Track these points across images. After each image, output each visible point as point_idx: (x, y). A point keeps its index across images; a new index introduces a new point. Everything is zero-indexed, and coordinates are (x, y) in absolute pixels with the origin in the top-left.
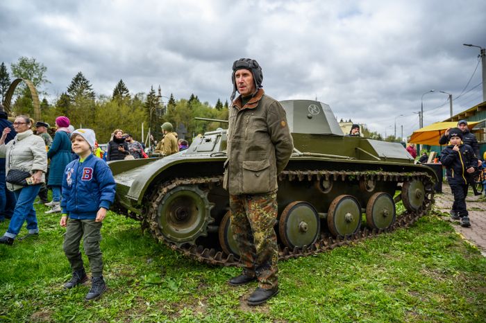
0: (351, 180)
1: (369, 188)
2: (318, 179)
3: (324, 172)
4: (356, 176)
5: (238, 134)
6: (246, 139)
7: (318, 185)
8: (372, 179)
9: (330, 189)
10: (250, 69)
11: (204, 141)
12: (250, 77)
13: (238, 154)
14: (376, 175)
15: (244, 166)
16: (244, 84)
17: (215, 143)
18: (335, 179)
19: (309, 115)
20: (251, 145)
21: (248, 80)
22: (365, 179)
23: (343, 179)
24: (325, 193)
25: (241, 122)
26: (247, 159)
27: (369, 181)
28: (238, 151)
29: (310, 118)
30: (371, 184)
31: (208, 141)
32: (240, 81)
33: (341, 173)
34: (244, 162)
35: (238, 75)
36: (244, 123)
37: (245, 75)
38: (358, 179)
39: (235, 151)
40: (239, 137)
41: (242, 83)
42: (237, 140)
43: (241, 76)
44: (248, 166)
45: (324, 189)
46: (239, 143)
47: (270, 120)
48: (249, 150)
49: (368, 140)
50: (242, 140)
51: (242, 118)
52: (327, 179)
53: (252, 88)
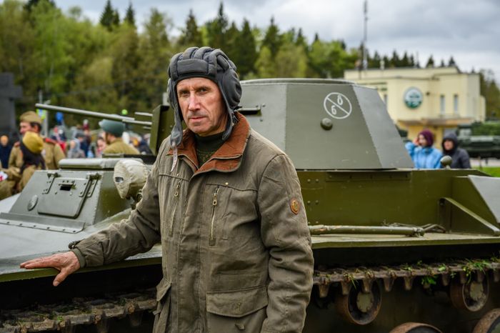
0: (427, 286)
1: (472, 302)
2: (345, 291)
3: (357, 275)
4: (439, 276)
5: (193, 231)
6: (213, 243)
7: (345, 305)
8: (480, 280)
9: (376, 313)
10: (211, 77)
11: (56, 188)
12: (213, 95)
13: (195, 276)
14: (490, 271)
15: (210, 308)
16: (202, 112)
17: (86, 197)
18: (387, 289)
19: (326, 121)
20: (226, 259)
21: (210, 103)
22: (463, 281)
23: (408, 286)
24: (363, 322)
25: (198, 200)
26: (216, 289)
27: (473, 286)
28: (193, 269)
29: (327, 128)
30: (477, 292)
31: (66, 188)
32: (192, 106)
33: (401, 273)
34: (209, 297)
35: (186, 92)
36: (206, 203)
37: (201, 90)
38: (445, 283)
39: (189, 270)
40: (196, 237)
41: (195, 111)
42: (191, 245)
43: (192, 93)
44: (219, 306)
45: (360, 315)
46: (196, 252)
47: (264, 197)
48: (219, 271)
49: (471, 177)
50: (203, 245)
51: (200, 192)
52: (366, 289)
53: (220, 118)
